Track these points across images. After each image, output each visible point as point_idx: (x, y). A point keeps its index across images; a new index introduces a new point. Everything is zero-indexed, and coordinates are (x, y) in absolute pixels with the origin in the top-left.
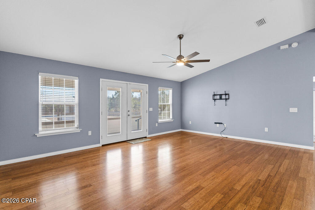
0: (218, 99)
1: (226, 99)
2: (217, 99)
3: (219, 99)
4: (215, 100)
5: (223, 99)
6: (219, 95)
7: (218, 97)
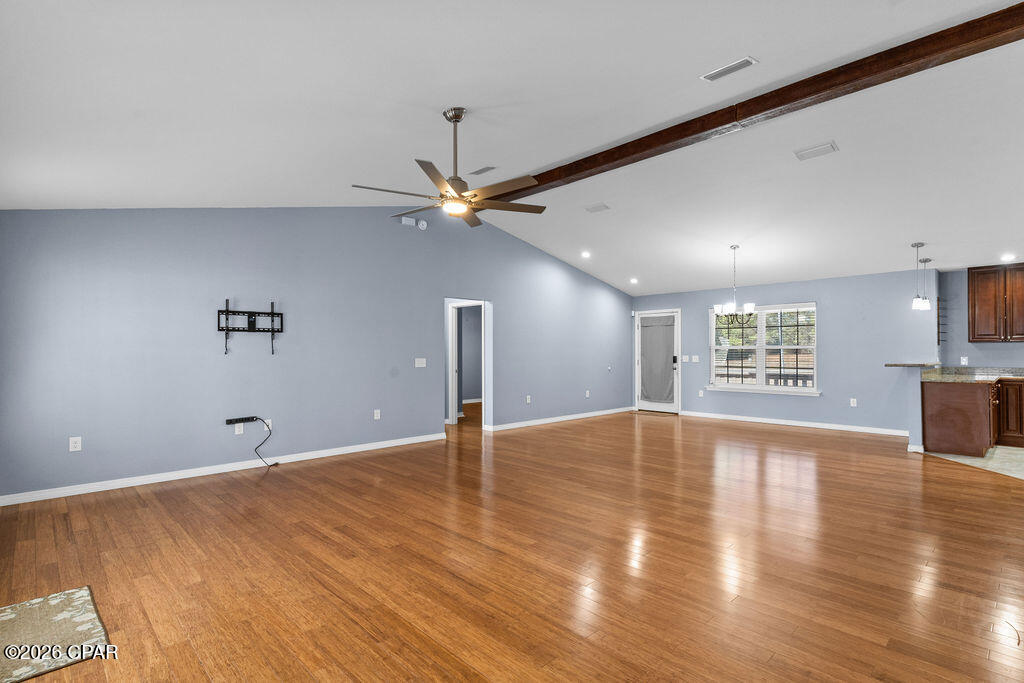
0: (238, 330)
1: (273, 331)
2: (234, 330)
3: (244, 330)
4: (228, 331)
5: (259, 331)
6: (244, 313)
7: (241, 322)
